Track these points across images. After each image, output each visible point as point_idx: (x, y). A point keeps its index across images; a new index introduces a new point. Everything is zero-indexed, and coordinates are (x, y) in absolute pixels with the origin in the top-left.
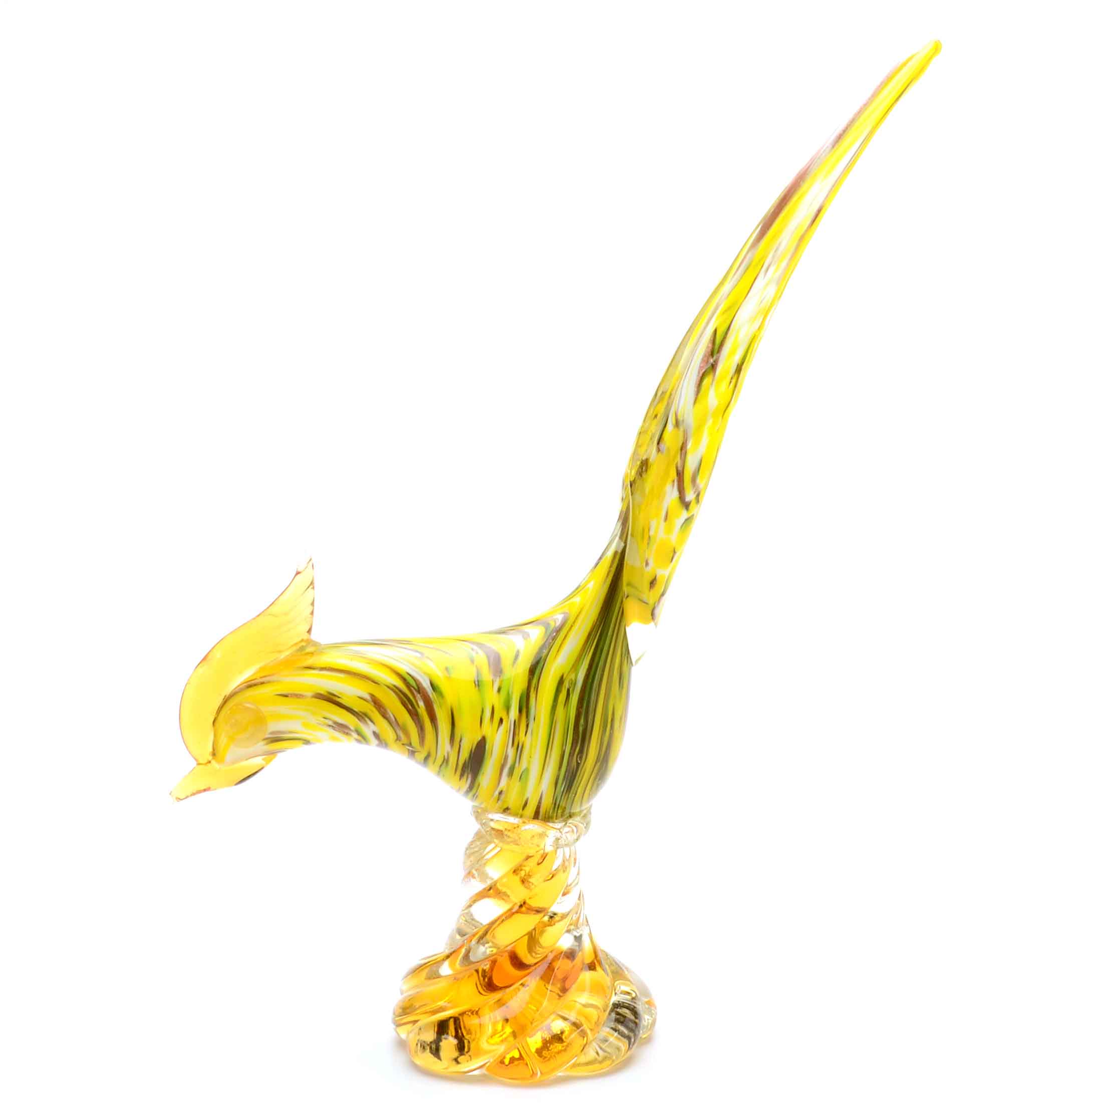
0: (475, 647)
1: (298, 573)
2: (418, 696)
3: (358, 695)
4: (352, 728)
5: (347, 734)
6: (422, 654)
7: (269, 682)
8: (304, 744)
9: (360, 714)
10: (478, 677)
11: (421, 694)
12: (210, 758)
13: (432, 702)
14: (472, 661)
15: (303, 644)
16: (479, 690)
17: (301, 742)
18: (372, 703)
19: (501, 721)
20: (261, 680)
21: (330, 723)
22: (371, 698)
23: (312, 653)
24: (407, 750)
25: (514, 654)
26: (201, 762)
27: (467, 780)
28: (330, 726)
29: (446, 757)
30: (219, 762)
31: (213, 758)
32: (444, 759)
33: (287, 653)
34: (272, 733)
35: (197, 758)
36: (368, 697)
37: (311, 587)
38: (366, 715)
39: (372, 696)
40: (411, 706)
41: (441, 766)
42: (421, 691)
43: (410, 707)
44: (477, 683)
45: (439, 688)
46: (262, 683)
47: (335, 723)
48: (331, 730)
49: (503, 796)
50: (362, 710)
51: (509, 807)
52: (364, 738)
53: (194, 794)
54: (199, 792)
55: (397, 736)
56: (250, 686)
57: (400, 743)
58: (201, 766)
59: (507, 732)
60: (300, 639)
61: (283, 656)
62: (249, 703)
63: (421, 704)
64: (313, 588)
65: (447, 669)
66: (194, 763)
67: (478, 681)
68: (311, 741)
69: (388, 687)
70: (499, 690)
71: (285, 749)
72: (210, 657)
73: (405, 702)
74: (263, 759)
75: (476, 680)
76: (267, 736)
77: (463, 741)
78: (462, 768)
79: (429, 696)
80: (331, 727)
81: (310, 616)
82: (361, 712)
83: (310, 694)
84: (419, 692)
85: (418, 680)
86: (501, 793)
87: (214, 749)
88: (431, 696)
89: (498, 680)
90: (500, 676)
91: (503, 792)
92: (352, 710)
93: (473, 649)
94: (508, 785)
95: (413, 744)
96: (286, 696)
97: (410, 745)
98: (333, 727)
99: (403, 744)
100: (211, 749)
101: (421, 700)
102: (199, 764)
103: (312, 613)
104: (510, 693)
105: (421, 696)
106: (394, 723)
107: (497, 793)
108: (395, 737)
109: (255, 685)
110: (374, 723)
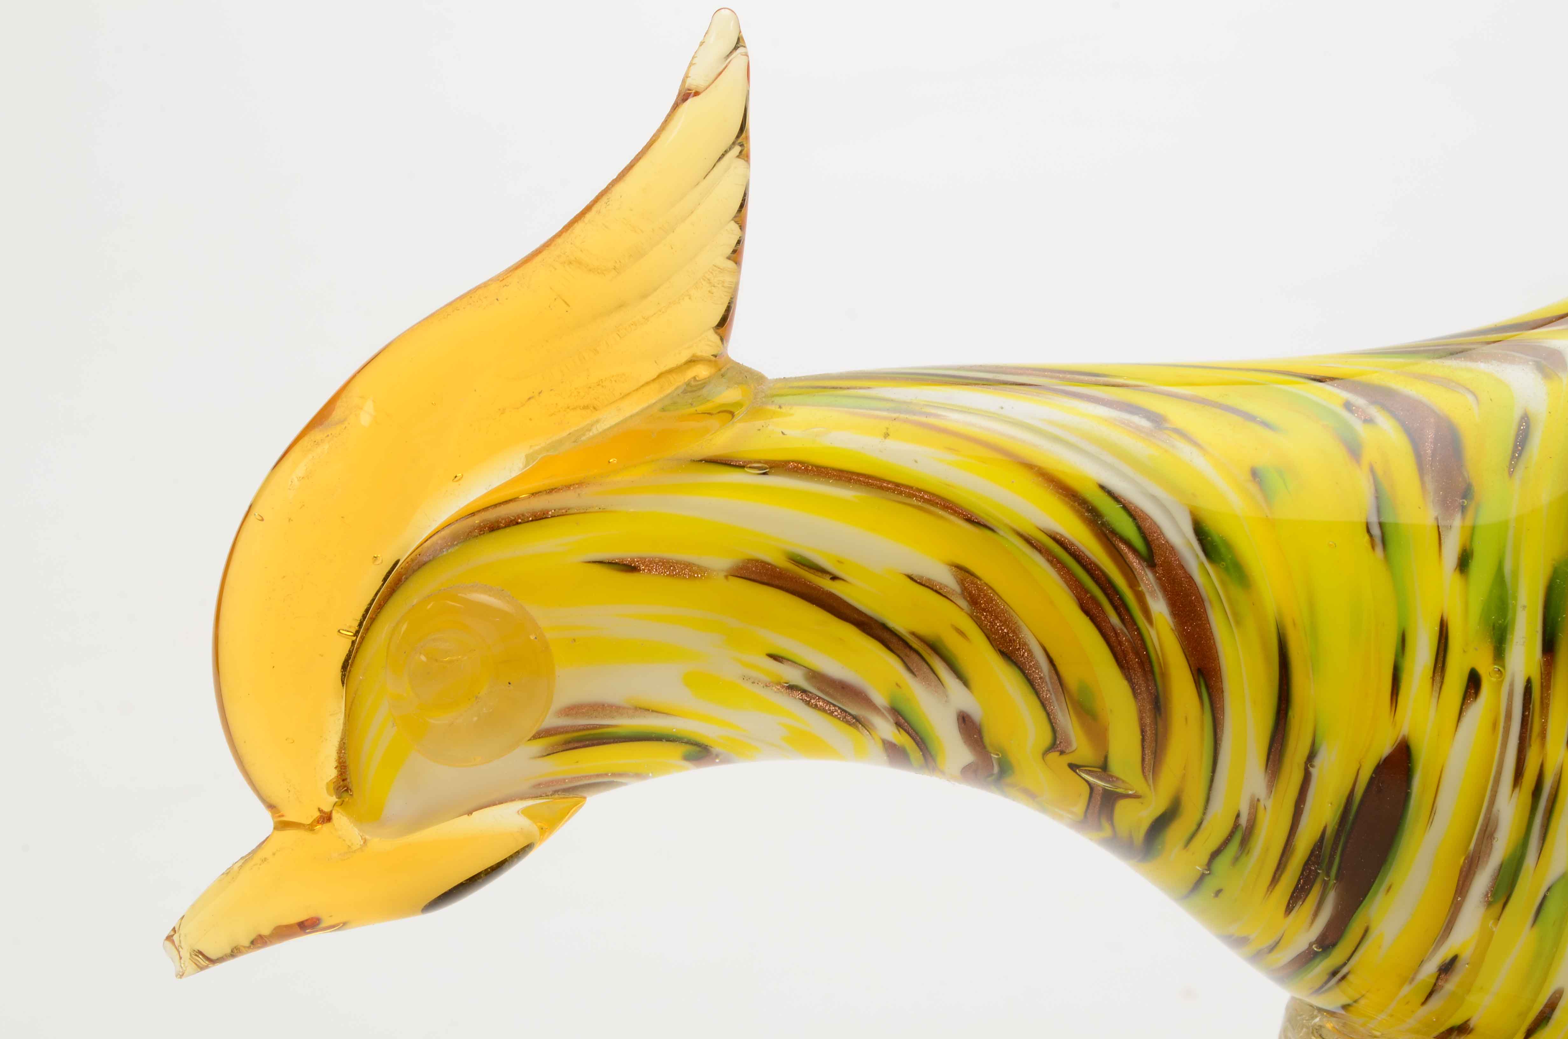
0: (1359, 401)
1: (685, 96)
2: (1148, 579)
3: (910, 572)
4: (880, 698)
5: (856, 722)
6: (1157, 420)
7: (563, 513)
8: (688, 758)
9: (916, 644)
10: (1379, 511)
11: (1160, 571)
12: (328, 801)
13: (1201, 600)
14: (1354, 451)
15: (702, 372)
16: (1387, 558)
17: (679, 750)
18: (963, 604)
19: (1474, 682)
20: (539, 504)
21: (795, 676)
22: (961, 582)
23: (729, 413)
24: (1086, 790)
25: (1512, 433)
26: (290, 817)
27: (1316, 914)
28: (792, 688)
29: (1243, 821)
30: (359, 820)
31: (341, 804)
32: (1236, 826)
33: (631, 407)
34: (572, 710)
35: (274, 800)
36: (947, 578)
37: (737, 149)
38: (936, 648)
39: (963, 572)
40: (1119, 615)
41: (1215, 854)
42: (1158, 561)
43: (1114, 619)
44: (1376, 531)
45: (1228, 546)
46: (540, 517)
47: (816, 676)
48: (794, 707)
49: (1451, 985)
50: (923, 629)
51: (1472, 1024)
52: (921, 742)
53: (259, 941)
54: (283, 932)
55: (1054, 731)
56: (493, 527)
57: (1059, 761)
58: (290, 834)
59: (1495, 725)
60: (685, 356)
61: (609, 419)
62: (487, 589)
63: (1159, 607)
64: (744, 155)
65: (1255, 474)
66: (265, 821)
67: (1381, 525)
68: (717, 748)
69: (1029, 541)
70: (1464, 562)
71: (614, 775)
72: (338, 413)
73: (1093, 599)
74: (525, 812)
75: (1374, 520)
76: (551, 721)
77: (1318, 762)
78: (1307, 864)
79: (1190, 578)
80: (798, 695)
81: (731, 264)
82: (913, 634)
83: (722, 561)
84: (1150, 561)
85: (1146, 517)
86: (1448, 968)
87: (343, 767)
88: (1199, 578)
89: (1457, 522)
90: (1464, 509)
91: (1458, 964)
92: (884, 627)
93: (1348, 406)
94: (1486, 940)
95: (1116, 767)
96: (629, 567)
97: (1103, 768)
98: (804, 691)
99: (1073, 767)
100: (331, 773)
101: (1160, 595)
102: (283, 825)
103: (736, 254)
104: (1507, 568)
105: (1159, 579)
106: (1048, 688)
107: (1431, 968)
108: (1046, 738)
109: (513, 522)
110: (965, 682)
